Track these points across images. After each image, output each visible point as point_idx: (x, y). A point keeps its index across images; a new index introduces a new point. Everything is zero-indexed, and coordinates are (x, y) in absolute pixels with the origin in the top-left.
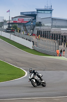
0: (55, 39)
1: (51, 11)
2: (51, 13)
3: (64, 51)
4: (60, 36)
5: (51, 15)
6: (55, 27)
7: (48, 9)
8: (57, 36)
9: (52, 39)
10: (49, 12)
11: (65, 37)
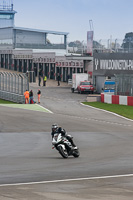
0: (20, 71)
1: (12, 14)
2: (12, 19)
3: (39, 93)
4: (30, 64)
5: (13, 22)
6: (22, 46)
7: (6, 10)
8: (25, 64)
9: (16, 70)
10: (8, 17)
11: (41, 67)
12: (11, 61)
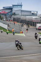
1: (21, 6)
2: (21, 7)
4: (26, 21)
6: (23, 15)
8: (24, 21)
11: (29, 22)
12: (20, 20)
